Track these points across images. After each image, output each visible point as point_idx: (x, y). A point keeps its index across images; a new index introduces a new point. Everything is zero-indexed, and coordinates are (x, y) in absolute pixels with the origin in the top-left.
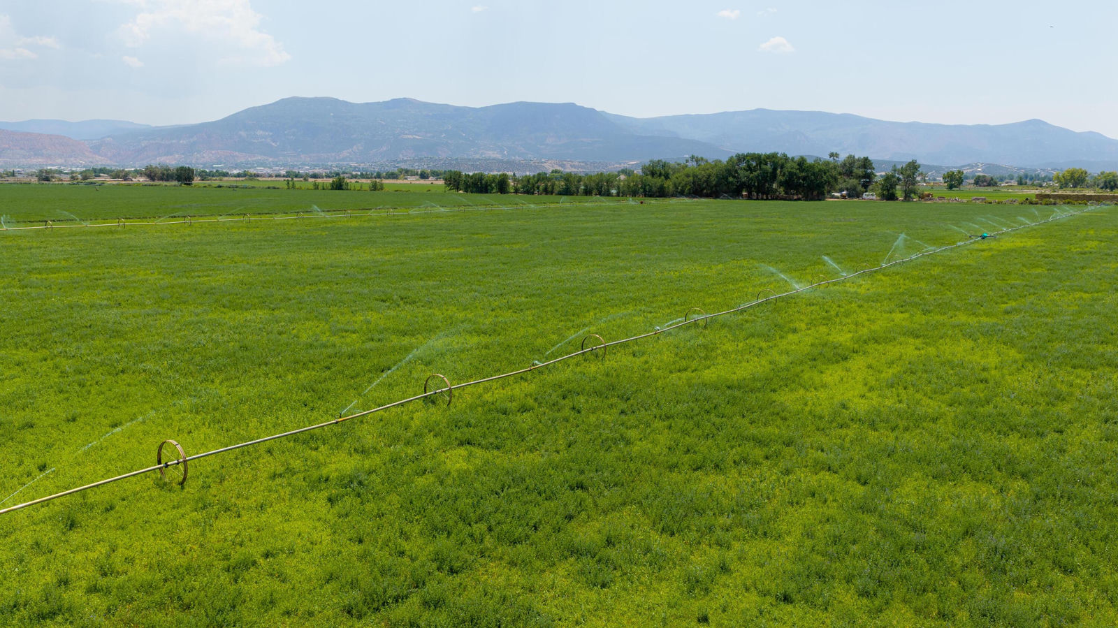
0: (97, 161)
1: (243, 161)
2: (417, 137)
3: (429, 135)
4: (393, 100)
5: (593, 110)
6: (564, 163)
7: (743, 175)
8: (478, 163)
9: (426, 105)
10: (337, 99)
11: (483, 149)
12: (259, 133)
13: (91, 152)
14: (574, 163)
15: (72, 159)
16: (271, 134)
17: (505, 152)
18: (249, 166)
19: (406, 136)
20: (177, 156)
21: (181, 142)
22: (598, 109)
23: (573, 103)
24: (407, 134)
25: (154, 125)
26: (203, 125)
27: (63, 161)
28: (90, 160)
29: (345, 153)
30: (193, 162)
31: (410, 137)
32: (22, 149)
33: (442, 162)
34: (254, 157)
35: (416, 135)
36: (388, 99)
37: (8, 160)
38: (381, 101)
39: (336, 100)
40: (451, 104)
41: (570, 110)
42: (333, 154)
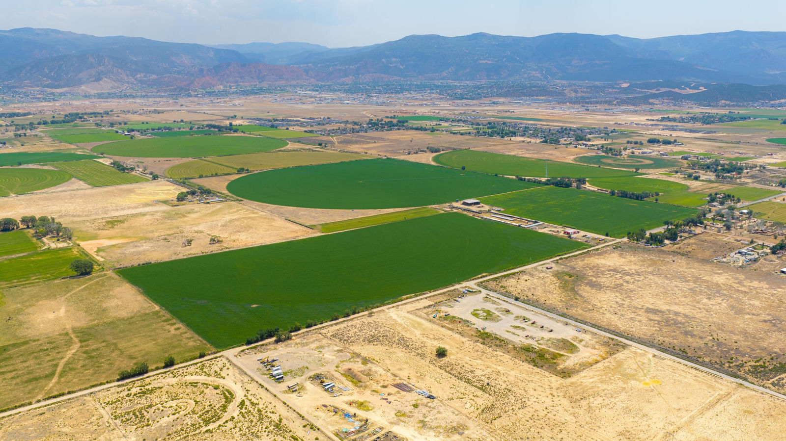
1: (387, 80)
6: (577, 89)
11: (529, 70)
16: (400, 60)
28: (308, 81)
29: (444, 74)
30: (361, 82)
32: (273, 75)
34: (393, 78)
35: (488, 60)
37: (269, 82)
42: (437, 74)
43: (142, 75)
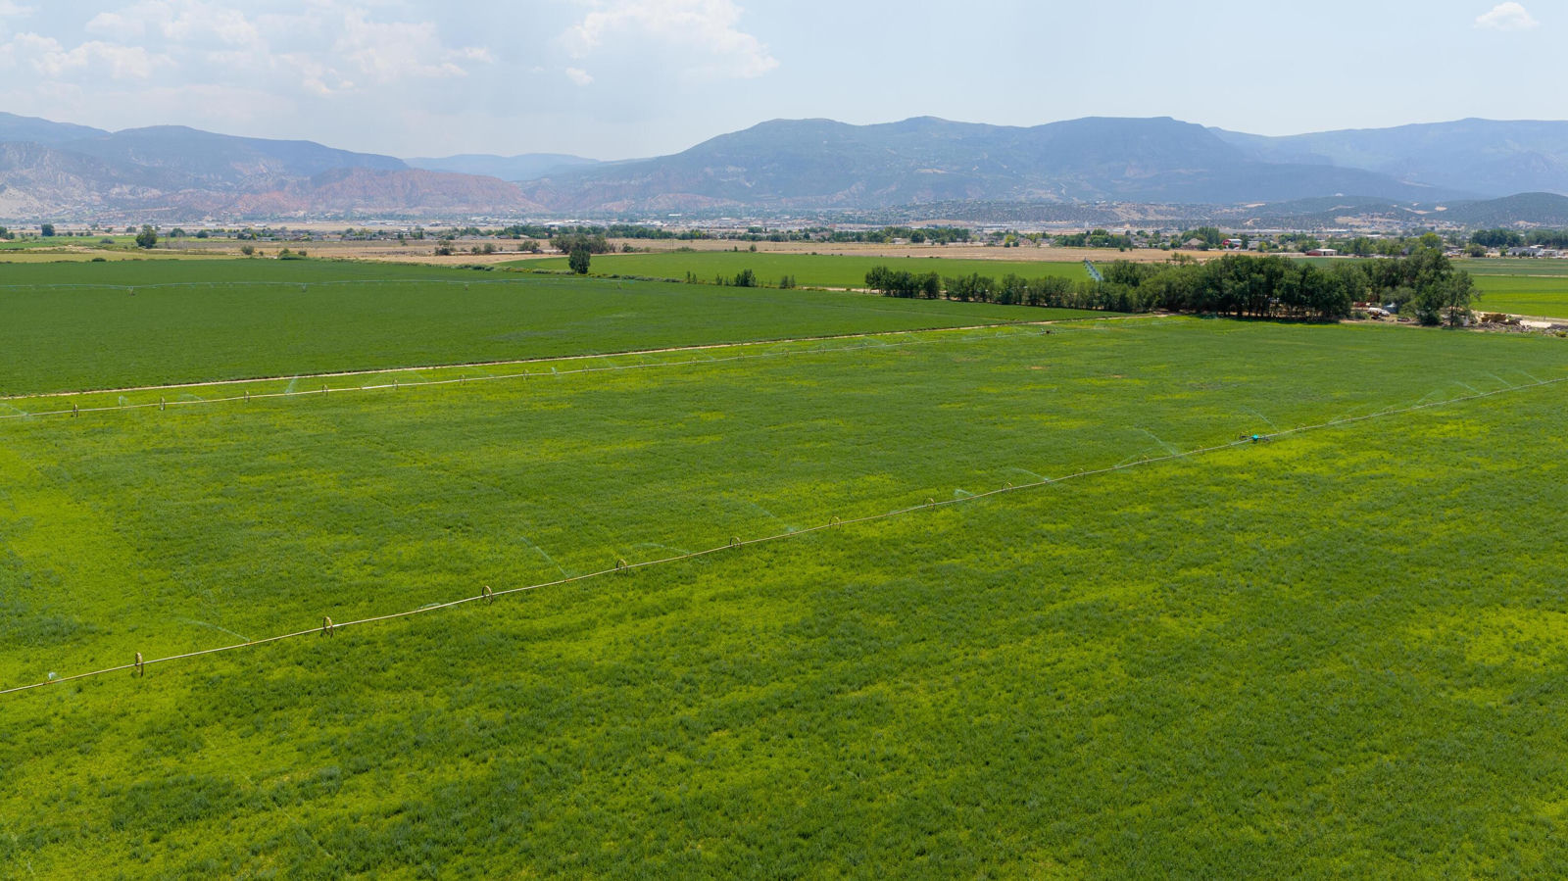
0: (530, 209)
1: (707, 207)
2: (939, 172)
3: (955, 168)
4: (909, 120)
5: (1198, 127)
6: (1146, 207)
7: (1229, 286)
8: (1018, 209)
9: (953, 125)
10: (832, 121)
11: (1030, 187)
12: (731, 169)
13: (523, 197)
14: (1161, 208)
15: (502, 206)
16: (745, 170)
17: (1063, 191)
18: (714, 214)
19: (923, 171)
20: (626, 202)
21: (632, 182)
22: (1206, 125)
23: (1169, 118)
24: (925, 168)
25: (601, 160)
26: (660, 160)
27: (491, 209)
28: (523, 207)
29: (840, 196)
30: (646, 209)
31: (929, 171)
32: (444, 194)
33: (967, 208)
34: (722, 202)
35: (938, 169)
36: (903, 118)
37: (428, 208)
38: (893, 121)
39: (831, 123)
40: (988, 123)
41: (1164, 127)
42: (824, 197)
43: (126, 189)
